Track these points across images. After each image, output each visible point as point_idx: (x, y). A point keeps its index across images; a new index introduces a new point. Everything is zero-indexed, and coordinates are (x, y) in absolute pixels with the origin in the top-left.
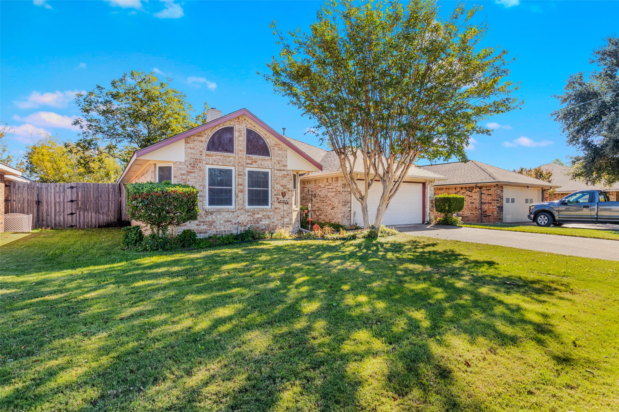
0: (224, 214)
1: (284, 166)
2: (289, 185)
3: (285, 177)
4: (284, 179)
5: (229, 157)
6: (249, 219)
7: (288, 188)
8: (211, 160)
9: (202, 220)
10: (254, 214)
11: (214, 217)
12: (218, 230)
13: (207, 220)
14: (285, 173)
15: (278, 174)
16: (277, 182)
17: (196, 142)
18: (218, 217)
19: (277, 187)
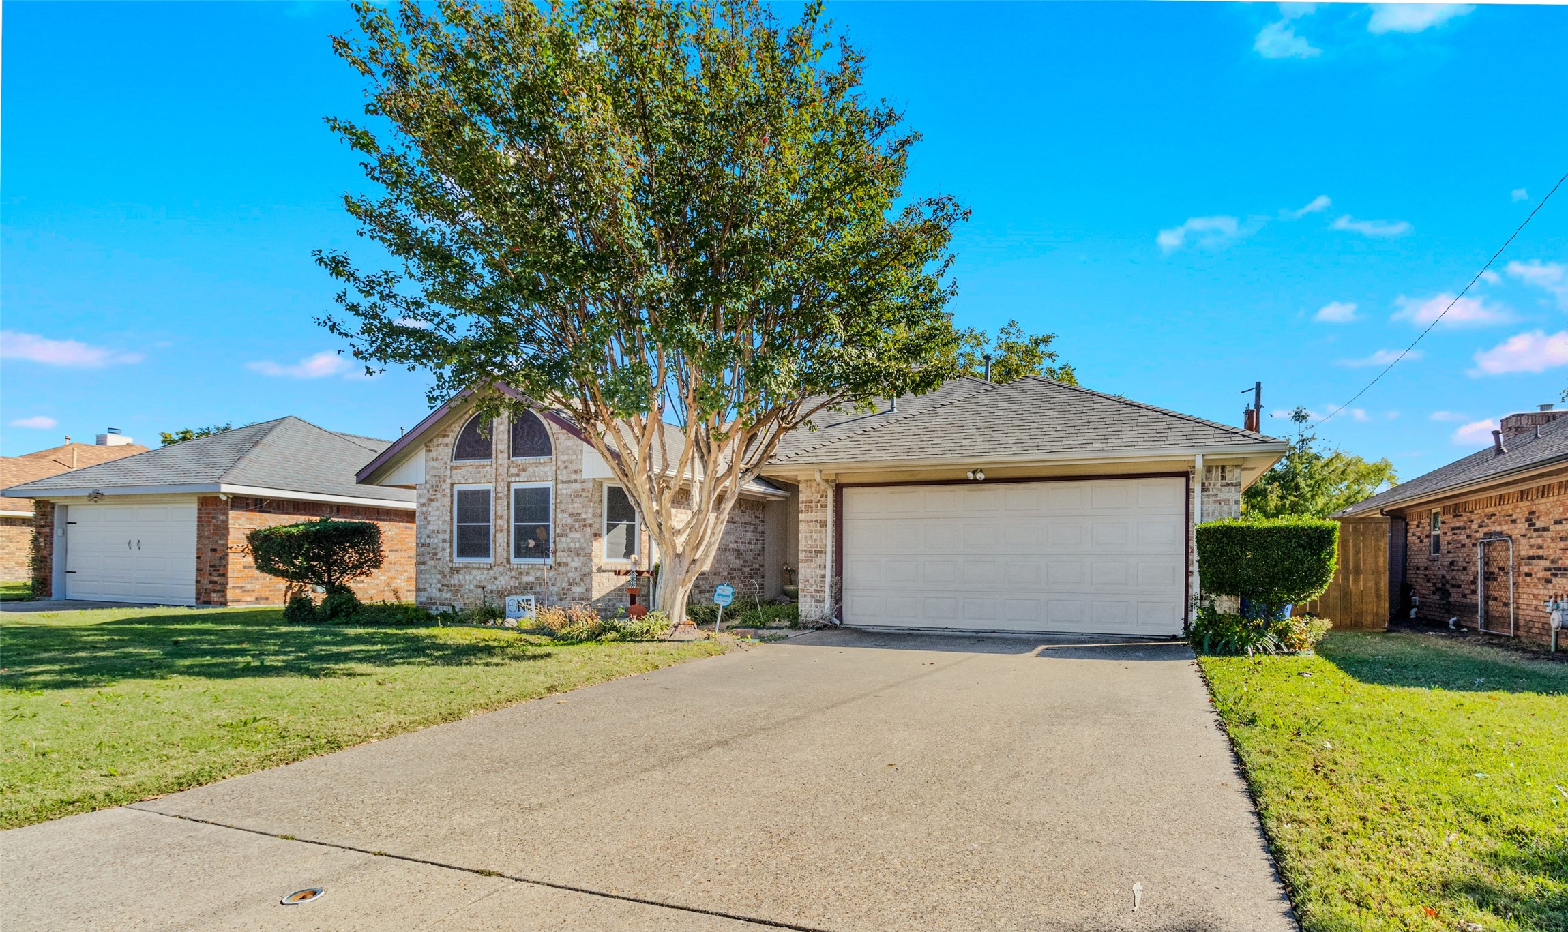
0: (475, 572)
1: (576, 472)
2: (586, 513)
3: (578, 496)
4: (577, 500)
5: (484, 466)
6: (512, 584)
7: (584, 520)
8: (458, 476)
9: (446, 583)
10: (520, 574)
11: (461, 577)
12: (467, 602)
13: (452, 582)
14: (578, 486)
15: (564, 492)
16: (563, 507)
17: (441, 448)
18: (467, 577)
19: (561, 520)
